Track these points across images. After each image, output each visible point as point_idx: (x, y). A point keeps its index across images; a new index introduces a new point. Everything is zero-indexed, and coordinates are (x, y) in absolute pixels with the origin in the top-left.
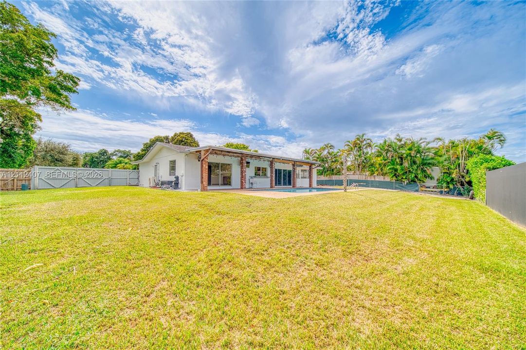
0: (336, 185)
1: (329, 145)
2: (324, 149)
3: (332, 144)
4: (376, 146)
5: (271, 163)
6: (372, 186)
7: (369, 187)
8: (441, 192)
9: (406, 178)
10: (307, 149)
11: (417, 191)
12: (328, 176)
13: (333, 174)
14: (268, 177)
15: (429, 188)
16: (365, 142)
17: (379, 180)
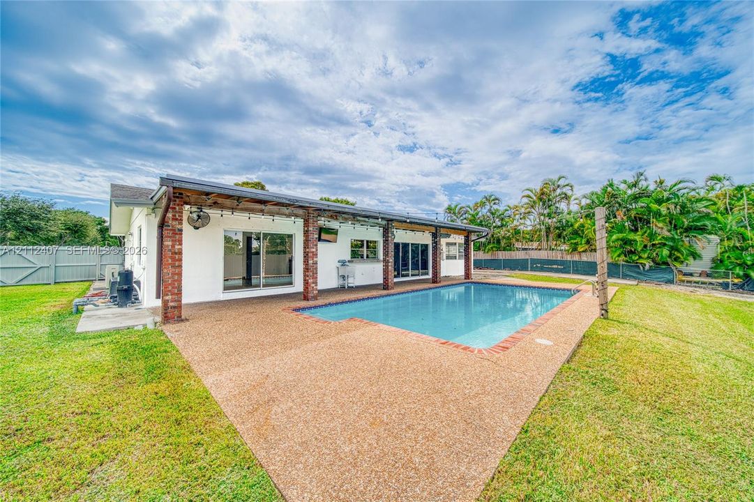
0: (504, 268)
1: (493, 197)
2: (483, 204)
3: (498, 196)
4: (575, 199)
5: (386, 232)
6: (576, 272)
7: (568, 272)
8: (725, 286)
9: (648, 258)
10: (453, 206)
11: (671, 282)
12: (490, 253)
13: (499, 249)
14: (378, 261)
15: (691, 275)
16: (559, 191)
17: (589, 260)
